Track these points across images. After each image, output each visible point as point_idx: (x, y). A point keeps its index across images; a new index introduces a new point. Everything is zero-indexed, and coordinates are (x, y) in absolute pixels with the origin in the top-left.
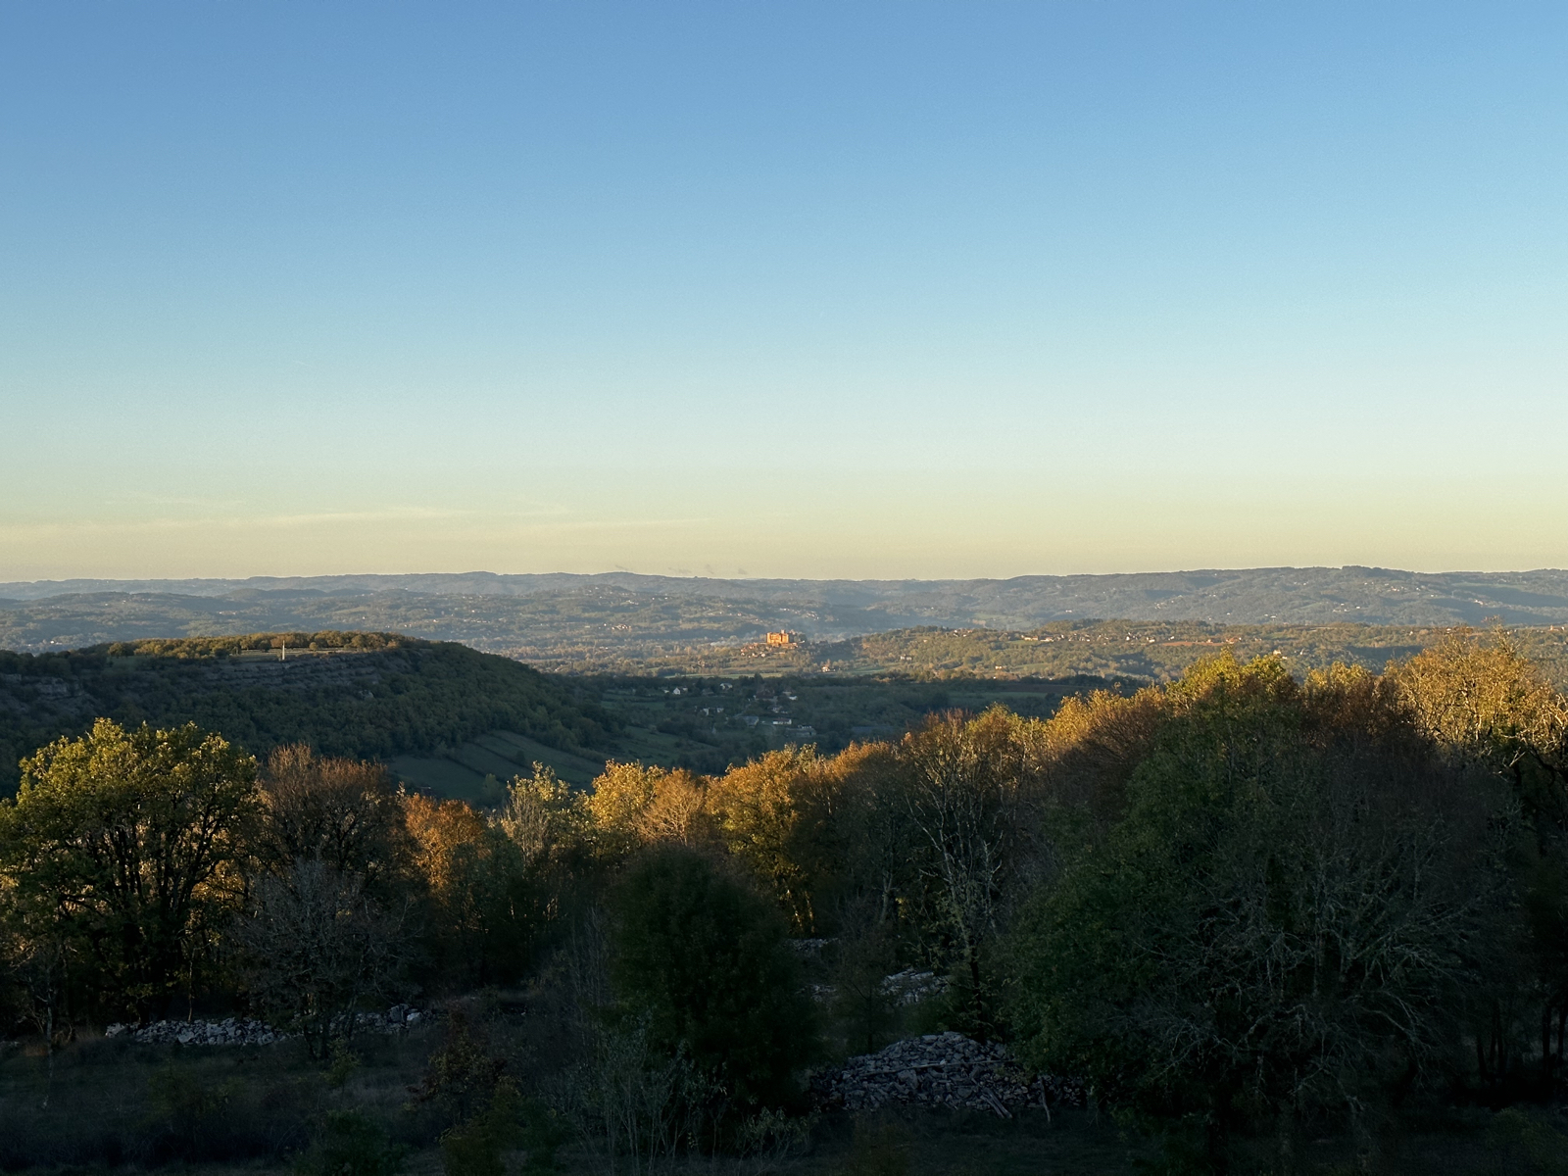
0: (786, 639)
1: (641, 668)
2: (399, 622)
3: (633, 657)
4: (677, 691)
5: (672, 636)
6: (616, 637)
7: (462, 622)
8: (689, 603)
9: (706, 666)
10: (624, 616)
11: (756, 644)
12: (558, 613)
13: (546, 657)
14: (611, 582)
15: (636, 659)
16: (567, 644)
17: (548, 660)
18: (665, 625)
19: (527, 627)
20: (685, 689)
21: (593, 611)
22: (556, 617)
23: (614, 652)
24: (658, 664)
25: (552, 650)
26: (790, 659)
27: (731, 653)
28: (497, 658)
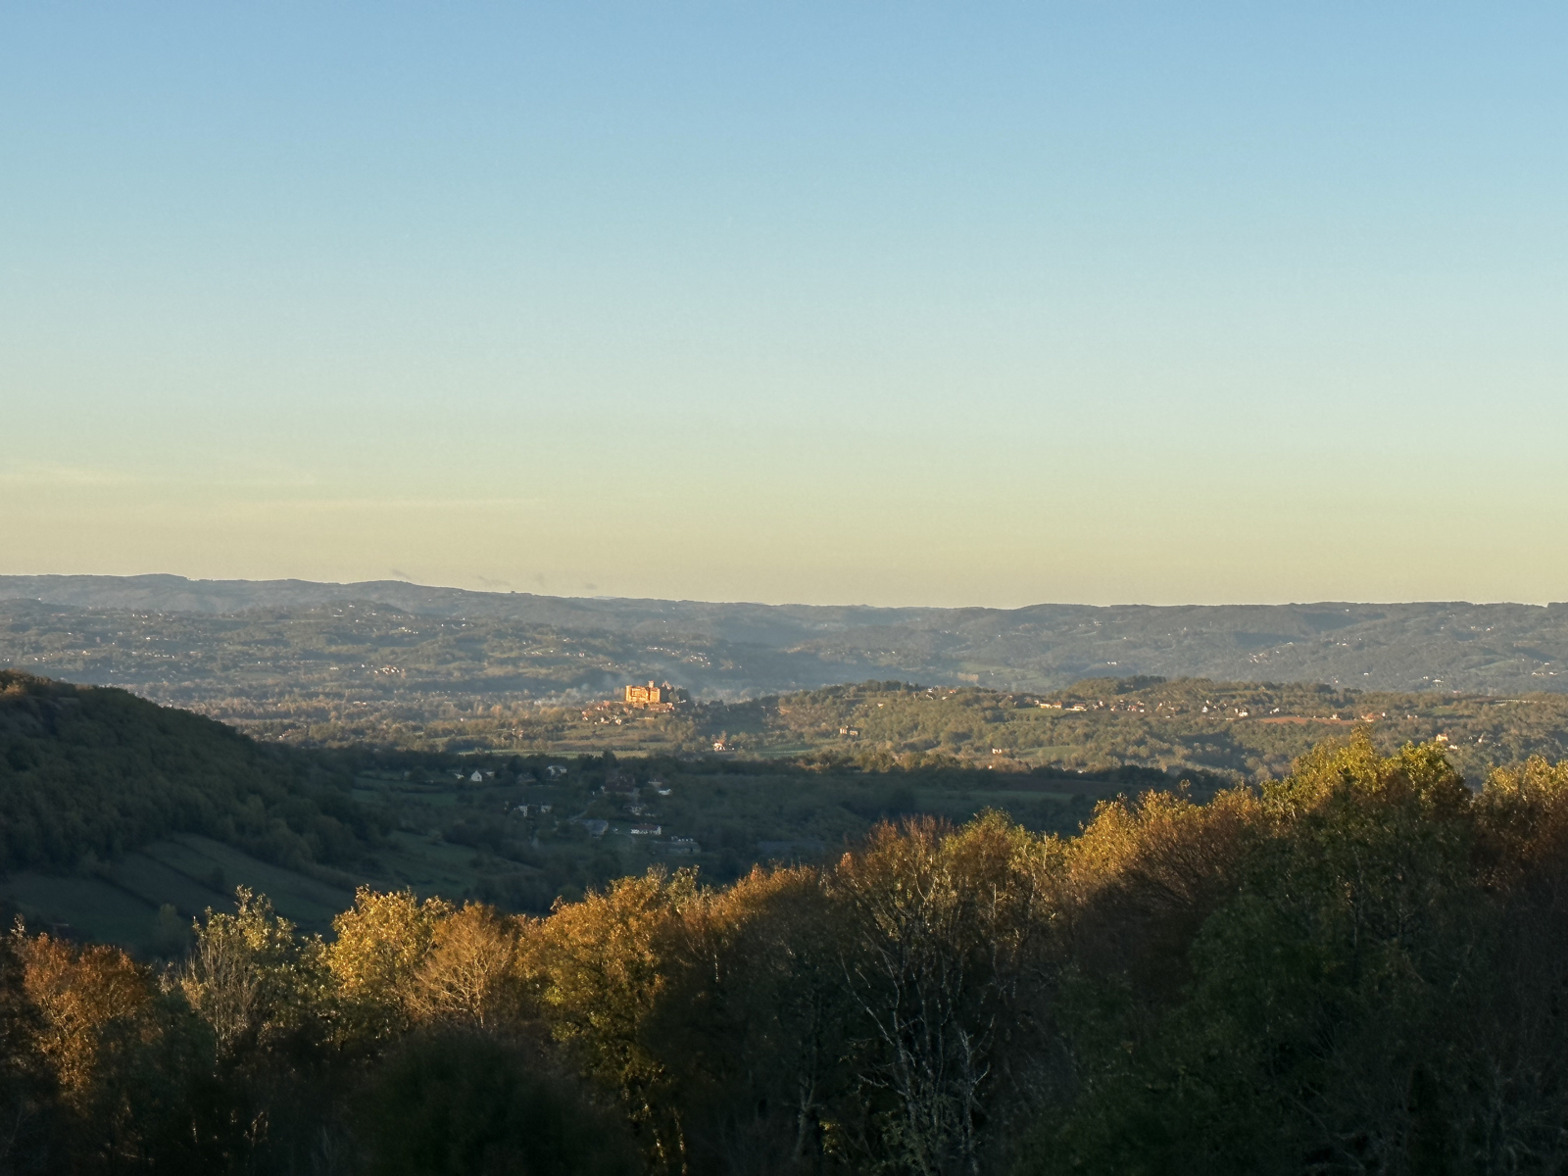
0: (656, 696)
1: (420, 737)
2: (25, 653)
3: (407, 718)
4: (476, 777)
5: (470, 686)
6: (381, 687)
7: (129, 656)
8: (500, 635)
9: (526, 737)
10: (393, 652)
11: (607, 703)
12: (286, 644)
13: (267, 715)
14: (374, 597)
15: (411, 723)
16: (301, 695)
17: (268, 721)
18: (460, 669)
19: (235, 666)
20: (490, 773)
21: (344, 643)
22: (282, 651)
23: (377, 710)
24: (446, 732)
25: (275, 704)
26: (662, 728)
27: (567, 717)
28: (184, 716)
